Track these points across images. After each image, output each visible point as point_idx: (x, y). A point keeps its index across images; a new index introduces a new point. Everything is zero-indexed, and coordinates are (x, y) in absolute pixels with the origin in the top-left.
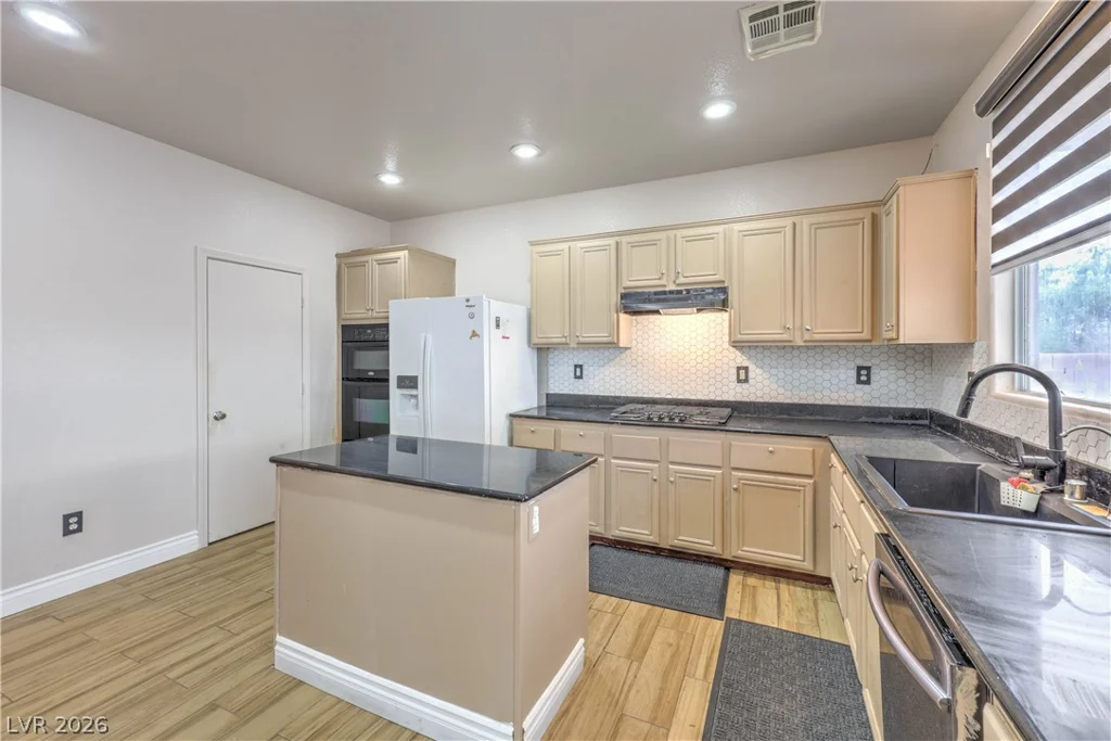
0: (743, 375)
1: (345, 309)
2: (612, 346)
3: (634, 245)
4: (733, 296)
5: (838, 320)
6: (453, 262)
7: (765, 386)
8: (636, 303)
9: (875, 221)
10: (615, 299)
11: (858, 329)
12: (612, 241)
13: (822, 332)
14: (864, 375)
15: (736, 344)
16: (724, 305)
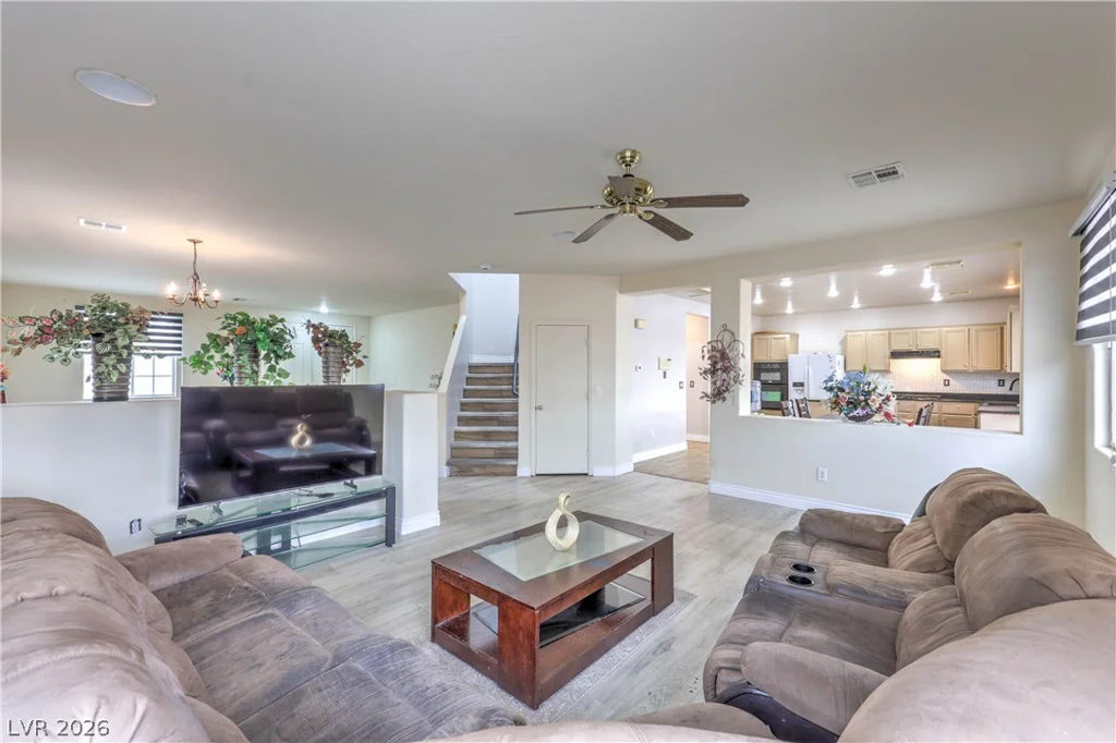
0: (947, 383)
1: (755, 354)
2: (886, 371)
3: (897, 334)
4: (942, 353)
5: (986, 362)
6: (798, 336)
7: (957, 387)
8: (896, 355)
9: (1001, 330)
10: (888, 354)
11: (995, 366)
12: (887, 332)
13: (980, 368)
14: (1001, 383)
15: (944, 371)
16: (939, 357)
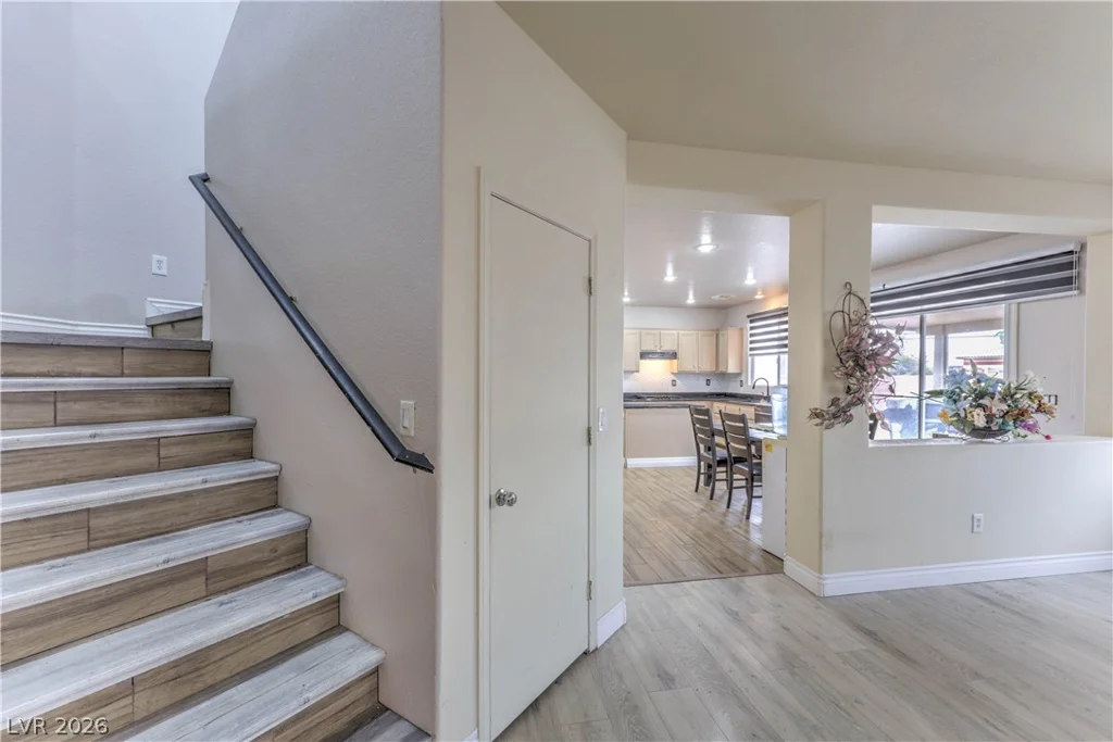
0: (674, 384)
3: (646, 334)
4: (679, 355)
7: (681, 388)
8: (644, 355)
9: (717, 336)
10: (638, 354)
11: (712, 368)
12: (638, 332)
13: (703, 368)
14: (708, 382)
15: (673, 372)
16: (675, 358)
